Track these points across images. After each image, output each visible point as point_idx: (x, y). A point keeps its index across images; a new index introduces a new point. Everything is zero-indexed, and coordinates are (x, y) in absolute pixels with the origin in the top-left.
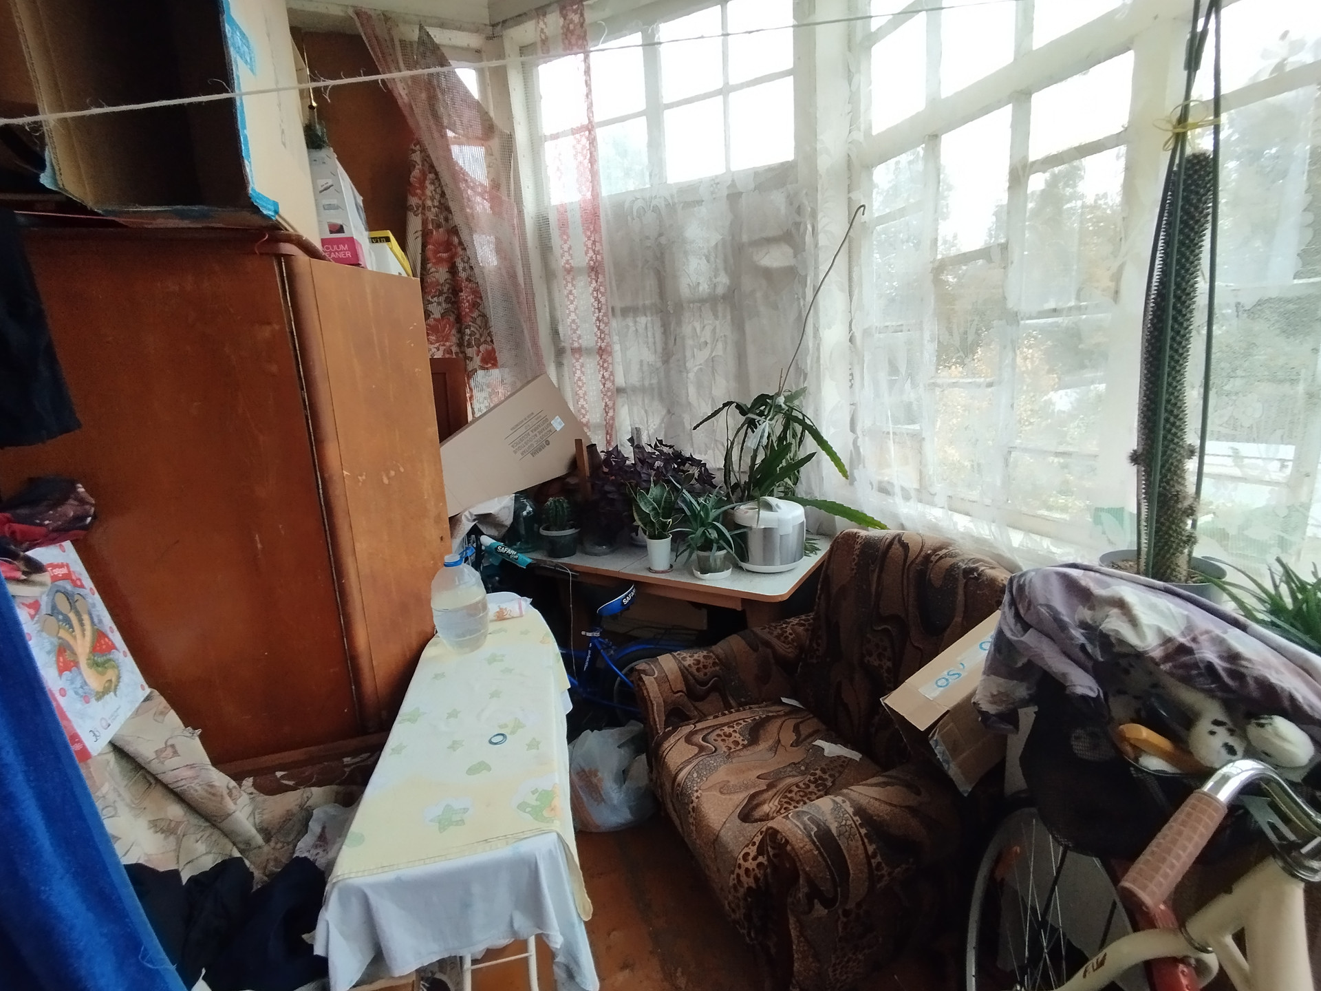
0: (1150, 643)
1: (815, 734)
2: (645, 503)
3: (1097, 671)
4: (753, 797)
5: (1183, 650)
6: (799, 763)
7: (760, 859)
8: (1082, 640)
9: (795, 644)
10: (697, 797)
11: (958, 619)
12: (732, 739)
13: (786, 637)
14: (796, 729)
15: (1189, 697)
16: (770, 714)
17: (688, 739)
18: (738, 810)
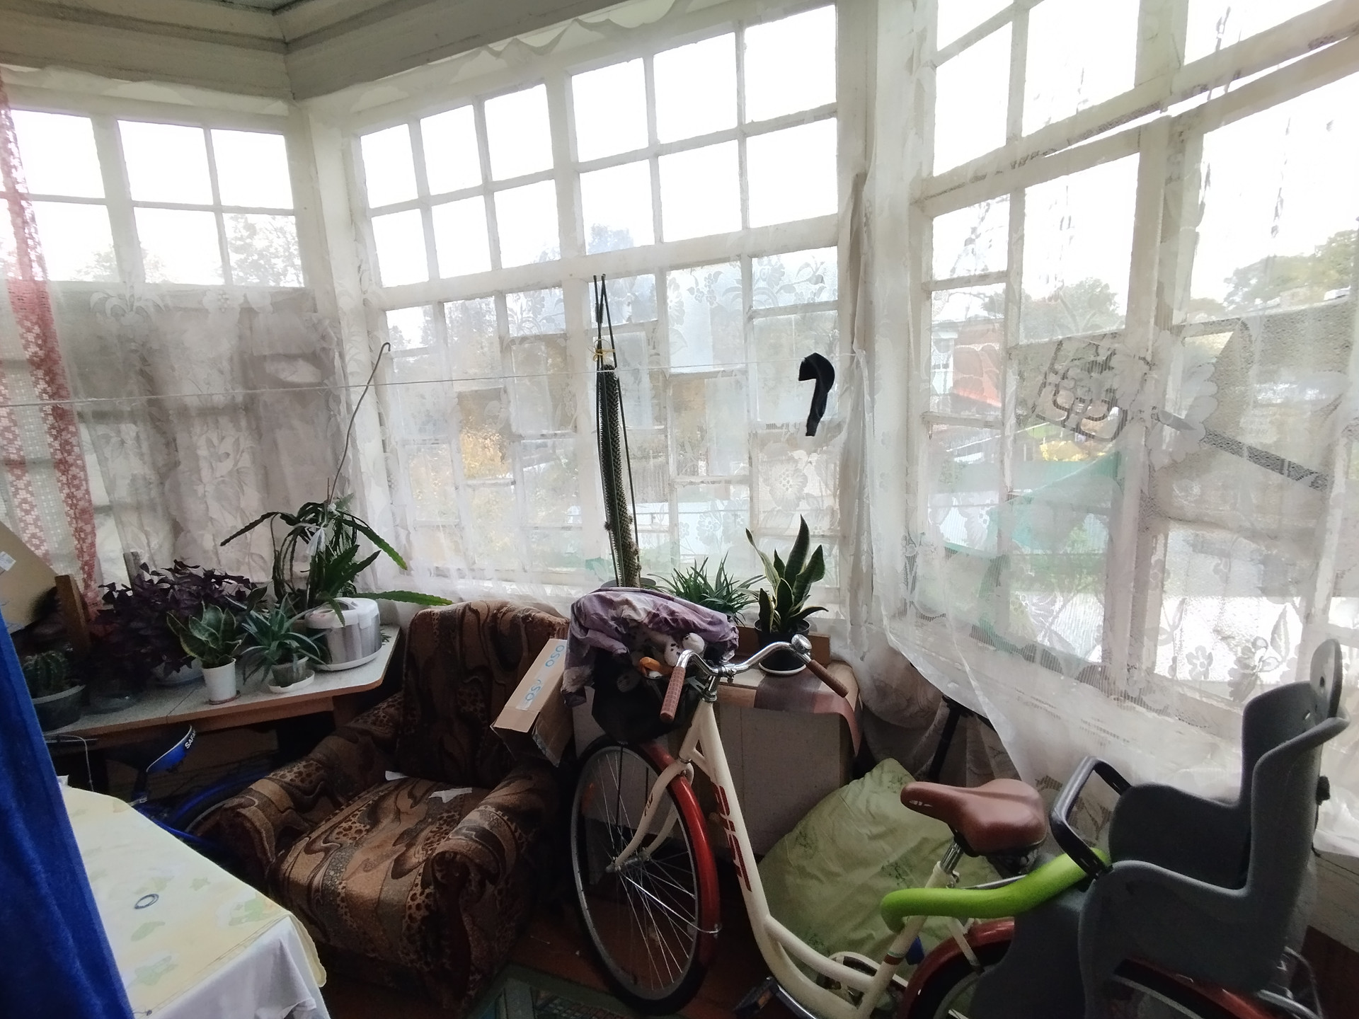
0: (642, 617)
1: (430, 791)
2: (200, 631)
3: (624, 639)
4: (397, 861)
5: (656, 615)
6: (425, 818)
7: (427, 891)
8: (616, 626)
9: (391, 724)
10: (344, 887)
11: (525, 654)
12: (353, 830)
13: (382, 721)
14: (411, 795)
15: (660, 638)
16: (381, 794)
17: (309, 850)
18: (390, 874)
